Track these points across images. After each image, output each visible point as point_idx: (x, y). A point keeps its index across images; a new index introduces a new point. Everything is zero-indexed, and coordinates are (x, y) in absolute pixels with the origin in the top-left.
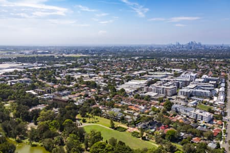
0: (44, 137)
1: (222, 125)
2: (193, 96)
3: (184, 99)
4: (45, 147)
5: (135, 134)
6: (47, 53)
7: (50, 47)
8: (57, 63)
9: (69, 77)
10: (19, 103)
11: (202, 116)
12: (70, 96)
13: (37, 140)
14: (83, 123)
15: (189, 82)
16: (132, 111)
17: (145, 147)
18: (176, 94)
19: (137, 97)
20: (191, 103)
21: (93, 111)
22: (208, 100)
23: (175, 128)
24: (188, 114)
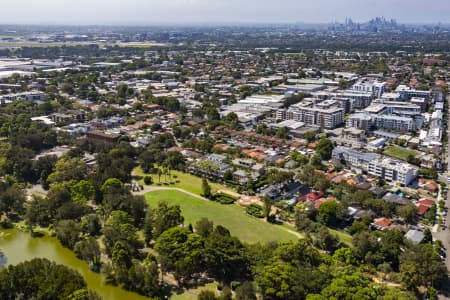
0: (59, 216)
1: (437, 190)
2: (376, 128)
3: (358, 136)
4: (60, 238)
5: (253, 210)
6: (85, 39)
7: (91, 27)
8: (103, 60)
9: (125, 88)
10: (15, 143)
11: (395, 173)
12: (123, 128)
13: (45, 222)
14: (145, 186)
15: (370, 100)
16: (249, 161)
17: (272, 238)
18: (342, 125)
19: (262, 130)
20: (373, 144)
21: (166, 161)
22: (407, 137)
23: (339, 196)
24: (366, 167)
